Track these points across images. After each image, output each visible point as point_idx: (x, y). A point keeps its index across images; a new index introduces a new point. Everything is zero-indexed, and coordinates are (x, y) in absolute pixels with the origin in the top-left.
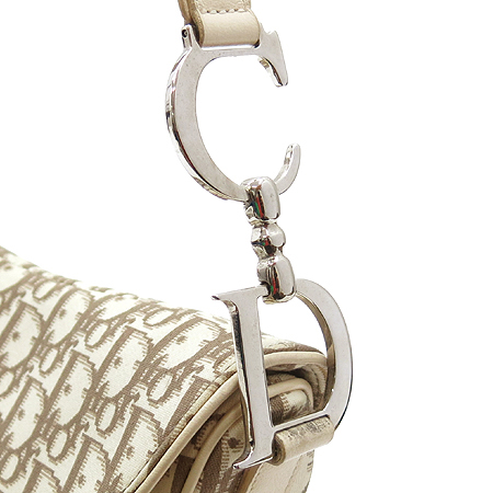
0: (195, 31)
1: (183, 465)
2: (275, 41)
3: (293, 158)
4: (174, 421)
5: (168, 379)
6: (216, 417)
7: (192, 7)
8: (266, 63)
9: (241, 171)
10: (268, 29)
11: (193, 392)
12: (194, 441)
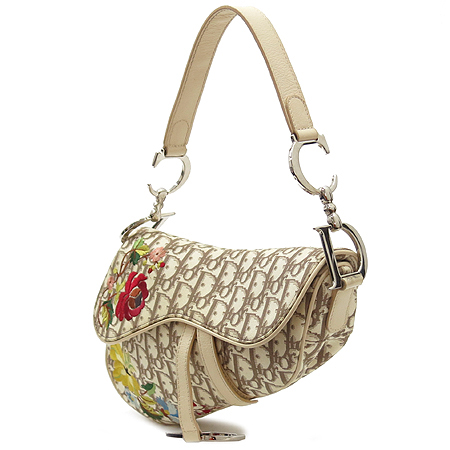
0: (295, 136)
1: (308, 295)
2: (323, 137)
3: (335, 180)
4: (304, 278)
5: (298, 266)
6: (318, 276)
7: (294, 128)
8: (321, 146)
9: (317, 185)
10: (320, 134)
11: (309, 267)
12: (311, 285)
